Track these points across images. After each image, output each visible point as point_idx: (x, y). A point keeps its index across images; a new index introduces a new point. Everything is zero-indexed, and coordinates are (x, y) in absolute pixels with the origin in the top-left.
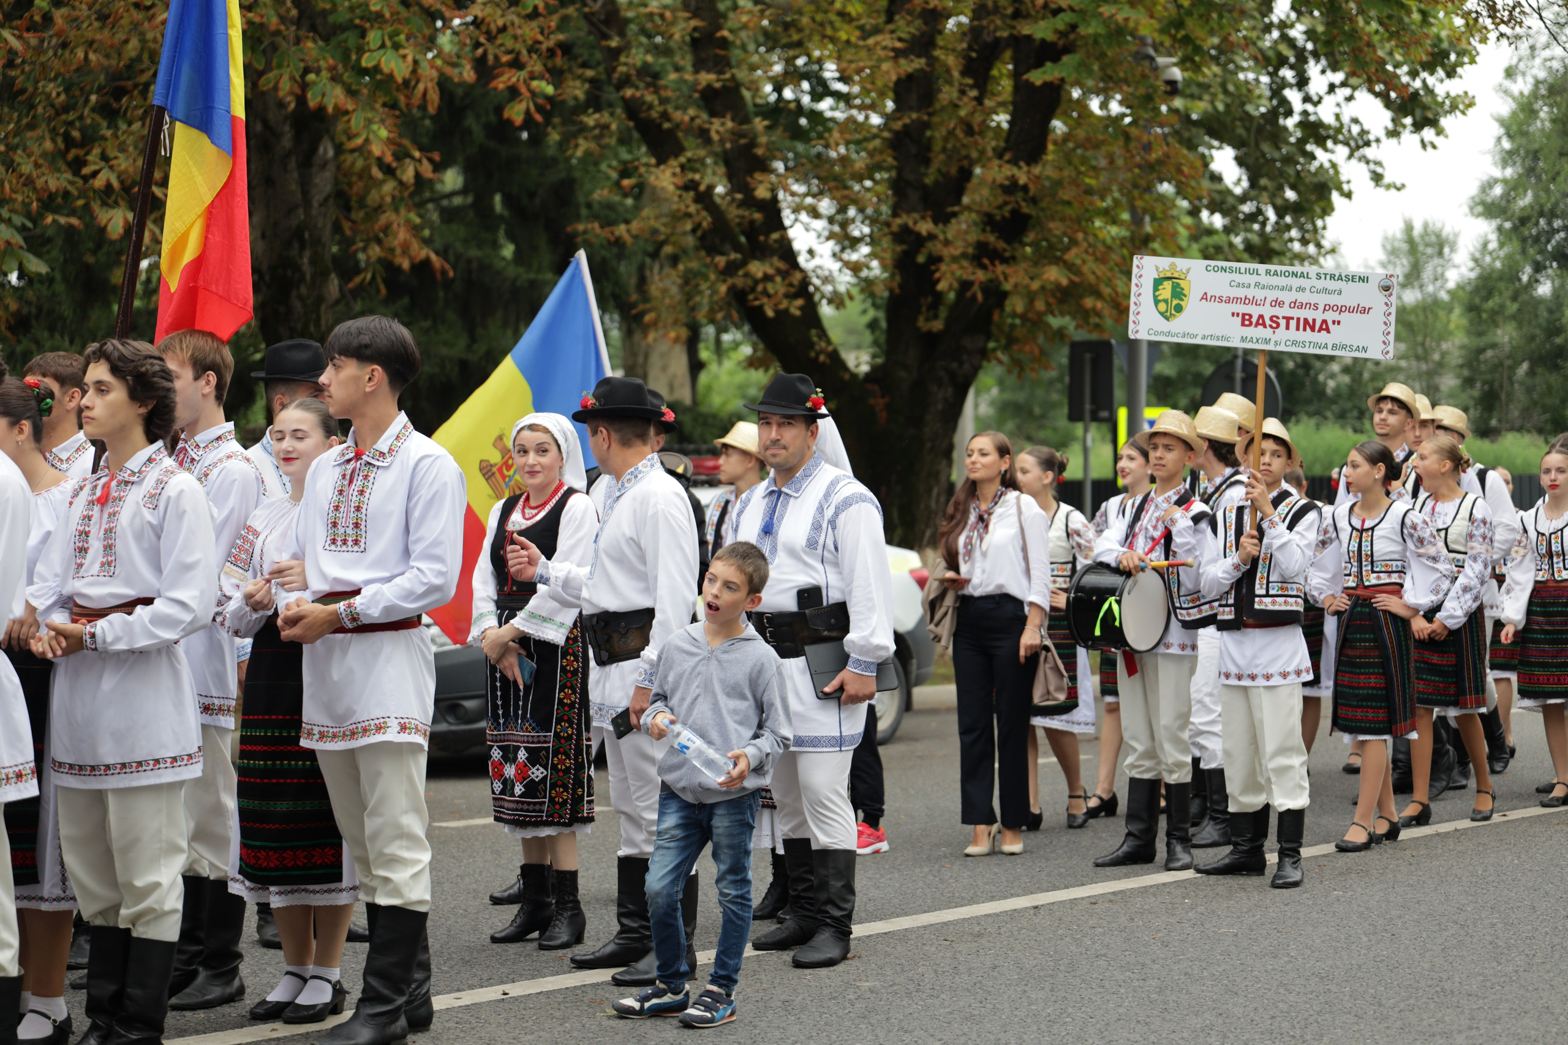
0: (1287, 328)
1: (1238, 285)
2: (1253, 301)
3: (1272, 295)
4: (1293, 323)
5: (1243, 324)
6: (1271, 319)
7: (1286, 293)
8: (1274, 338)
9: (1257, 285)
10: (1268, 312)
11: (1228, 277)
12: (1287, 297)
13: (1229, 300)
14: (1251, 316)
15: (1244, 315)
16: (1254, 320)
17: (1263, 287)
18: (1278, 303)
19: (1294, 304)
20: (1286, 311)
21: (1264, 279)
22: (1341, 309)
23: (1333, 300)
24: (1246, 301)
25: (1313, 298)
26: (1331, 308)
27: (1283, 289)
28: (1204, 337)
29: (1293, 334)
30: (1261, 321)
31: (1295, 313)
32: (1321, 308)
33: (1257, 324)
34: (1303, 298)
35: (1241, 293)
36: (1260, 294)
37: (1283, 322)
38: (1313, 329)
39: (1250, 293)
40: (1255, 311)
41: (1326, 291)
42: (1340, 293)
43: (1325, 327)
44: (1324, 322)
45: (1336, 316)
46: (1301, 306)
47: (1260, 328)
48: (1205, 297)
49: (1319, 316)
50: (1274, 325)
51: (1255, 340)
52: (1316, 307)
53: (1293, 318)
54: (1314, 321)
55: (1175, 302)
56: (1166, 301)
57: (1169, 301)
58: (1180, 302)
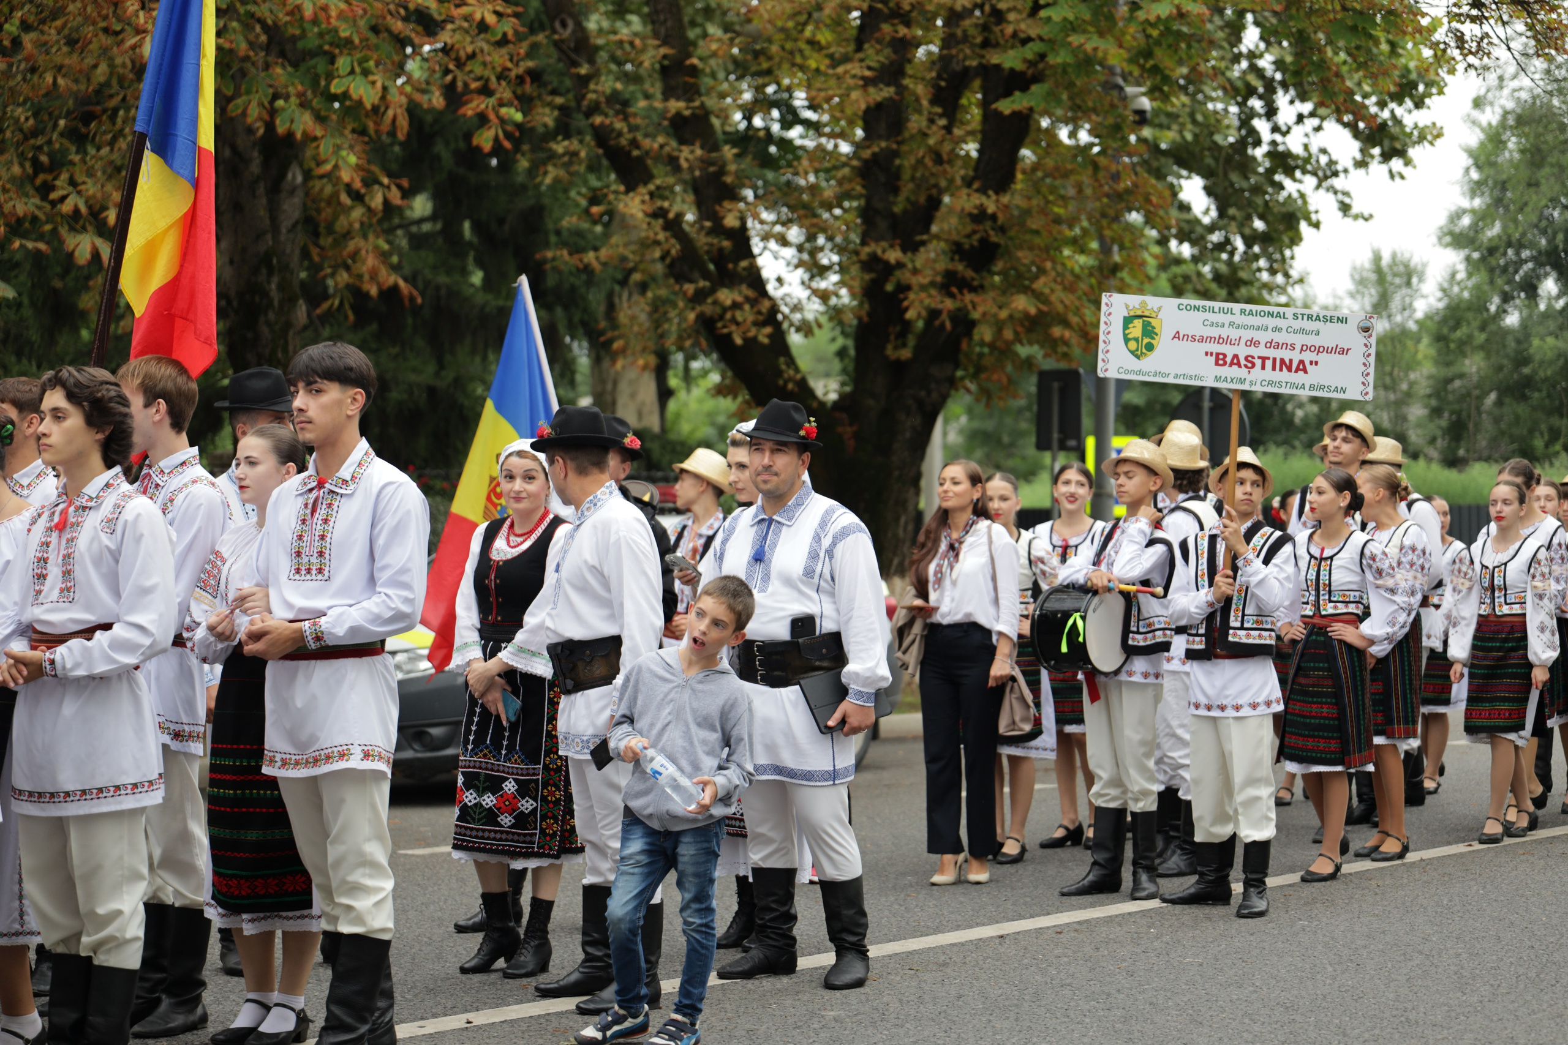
0: (1263, 368)
1: (1212, 325)
2: (1228, 341)
3: (1247, 335)
4: (1269, 363)
5: (1217, 364)
6: (1246, 359)
7: (1261, 332)
8: (1249, 378)
9: (1231, 324)
10: (1243, 352)
11: (1201, 316)
12: (1263, 337)
13: (1202, 340)
14: (1225, 356)
15: (1218, 354)
16: (1228, 360)
17: (1238, 327)
18: (1255, 343)
19: (1270, 344)
20: (1262, 351)
21: (1239, 319)
22: (1319, 350)
23: (1310, 340)
24: (1219, 340)
25: (1290, 339)
26: (1309, 348)
27: (1258, 328)
28: (1176, 376)
29: (1269, 374)
30: (1236, 361)
31: (1271, 353)
32: (1298, 348)
33: (1232, 364)
34: (1279, 338)
35: (1215, 332)
36: (1234, 334)
37: (1258, 362)
38: (1289, 369)
39: (1224, 332)
40: (1229, 351)
41: (1302, 331)
42: (1318, 333)
43: (1302, 367)
44: (1302, 362)
45: (1313, 356)
46: (1277, 346)
47: (1235, 367)
48: (1177, 336)
49: (1296, 357)
50: (1249, 365)
51: (1229, 380)
52: (1293, 347)
53: (1268, 358)
54: (1291, 361)
55: (1146, 341)
56: (1136, 340)
57: (1140, 339)
58: (1151, 341)
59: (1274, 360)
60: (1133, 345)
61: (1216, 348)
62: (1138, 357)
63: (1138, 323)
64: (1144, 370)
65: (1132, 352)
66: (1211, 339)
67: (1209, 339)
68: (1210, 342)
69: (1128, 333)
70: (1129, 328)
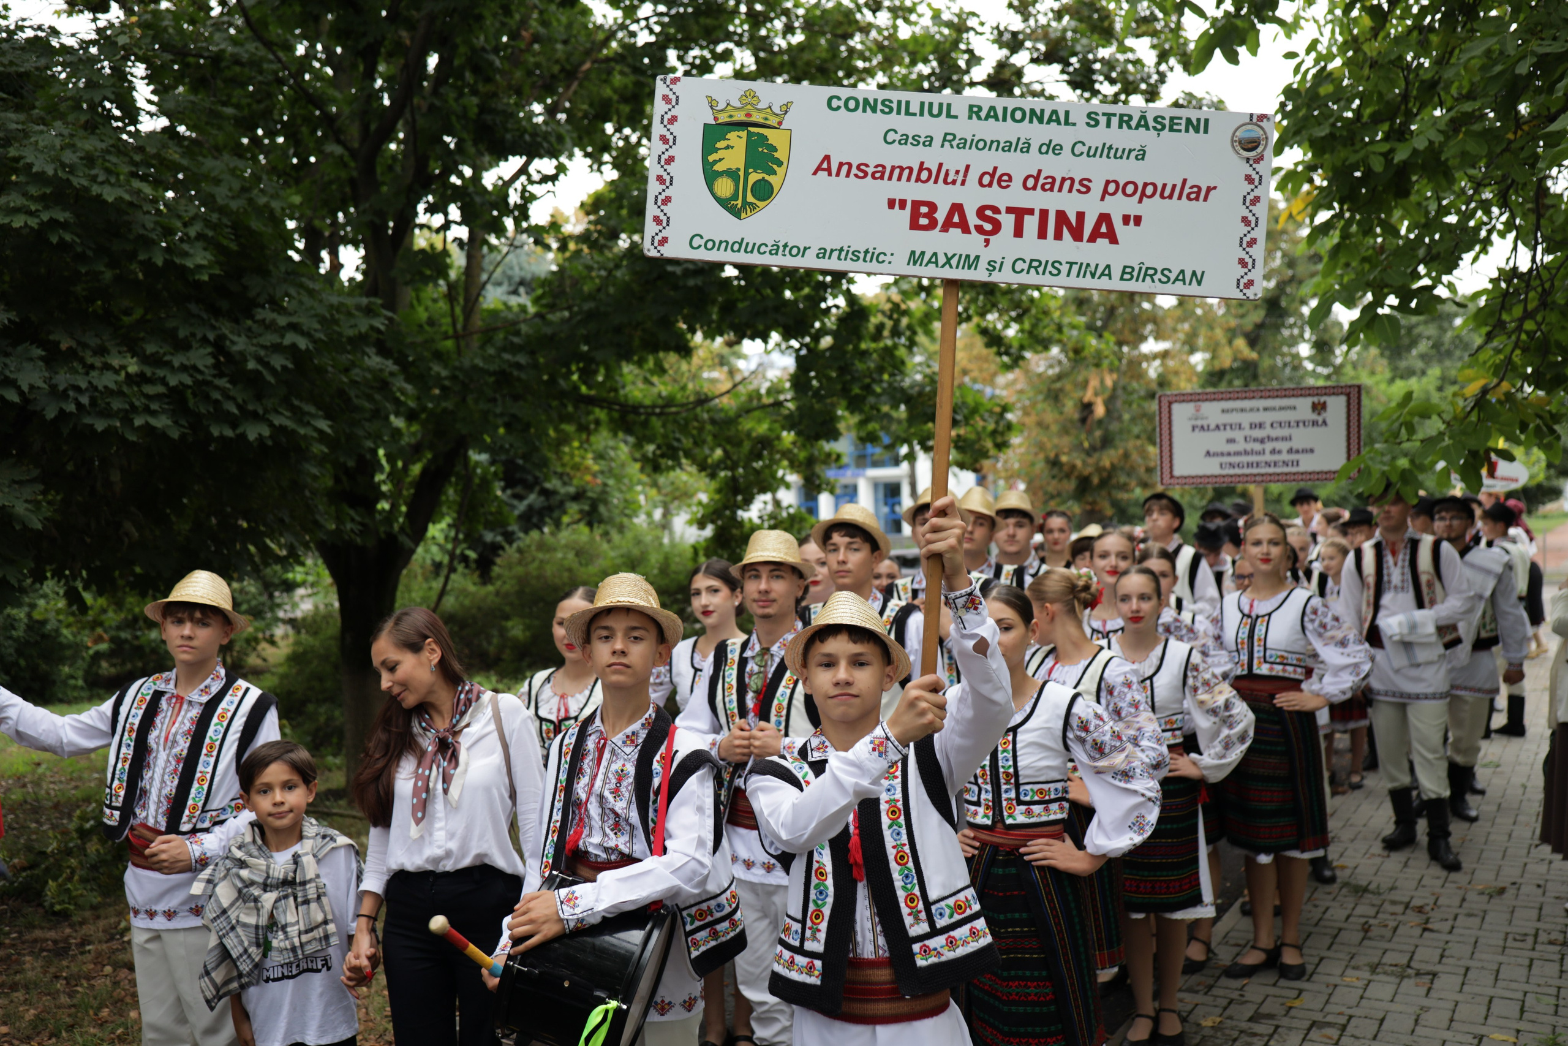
0: (1018, 232)
1: (904, 140)
3: (982, 161)
4: (1031, 223)
5: (914, 225)
6: (980, 213)
7: (1015, 156)
8: (988, 255)
9: (948, 139)
10: (972, 197)
11: (881, 121)
12: (1018, 165)
13: (881, 173)
14: (933, 207)
15: (916, 204)
16: (941, 216)
17: (963, 144)
18: (997, 179)
19: (1035, 181)
20: (1016, 196)
21: (965, 128)
22: (1143, 192)
23: (1125, 171)
24: (921, 173)
25: (1079, 168)
26: (1121, 188)
27: (1008, 147)
28: (823, 253)
29: (1030, 246)
30: (957, 218)
31: (1037, 200)
32: (1097, 188)
33: (948, 225)
34: (1055, 166)
35: (910, 156)
36: (954, 160)
37: (1008, 221)
38: (1077, 235)
39: (932, 157)
40: (943, 197)
41: (1107, 151)
42: (1142, 155)
43: (1105, 231)
44: (1104, 218)
45: (1131, 206)
46: (1051, 185)
47: (955, 232)
48: (825, 166)
49: (1092, 207)
50: (988, 227)
51: (942, 260)
52: (1085, 187)
53: (1031, 212)
54: (1081, 216)
55: (754, 177)
56: (732, 174)
57: (741, 173)
58: (767, 177)
59: (1044, 214)
60: (724, 187)
61: (912, 191)
62: (736, 213)
63: (738, 140)
64: (750, 239)
65: (723, 203)
66: (901, 172)
67: (897, 172)
68: (899, 179)
69: (715, 162)
70: (716, 150)
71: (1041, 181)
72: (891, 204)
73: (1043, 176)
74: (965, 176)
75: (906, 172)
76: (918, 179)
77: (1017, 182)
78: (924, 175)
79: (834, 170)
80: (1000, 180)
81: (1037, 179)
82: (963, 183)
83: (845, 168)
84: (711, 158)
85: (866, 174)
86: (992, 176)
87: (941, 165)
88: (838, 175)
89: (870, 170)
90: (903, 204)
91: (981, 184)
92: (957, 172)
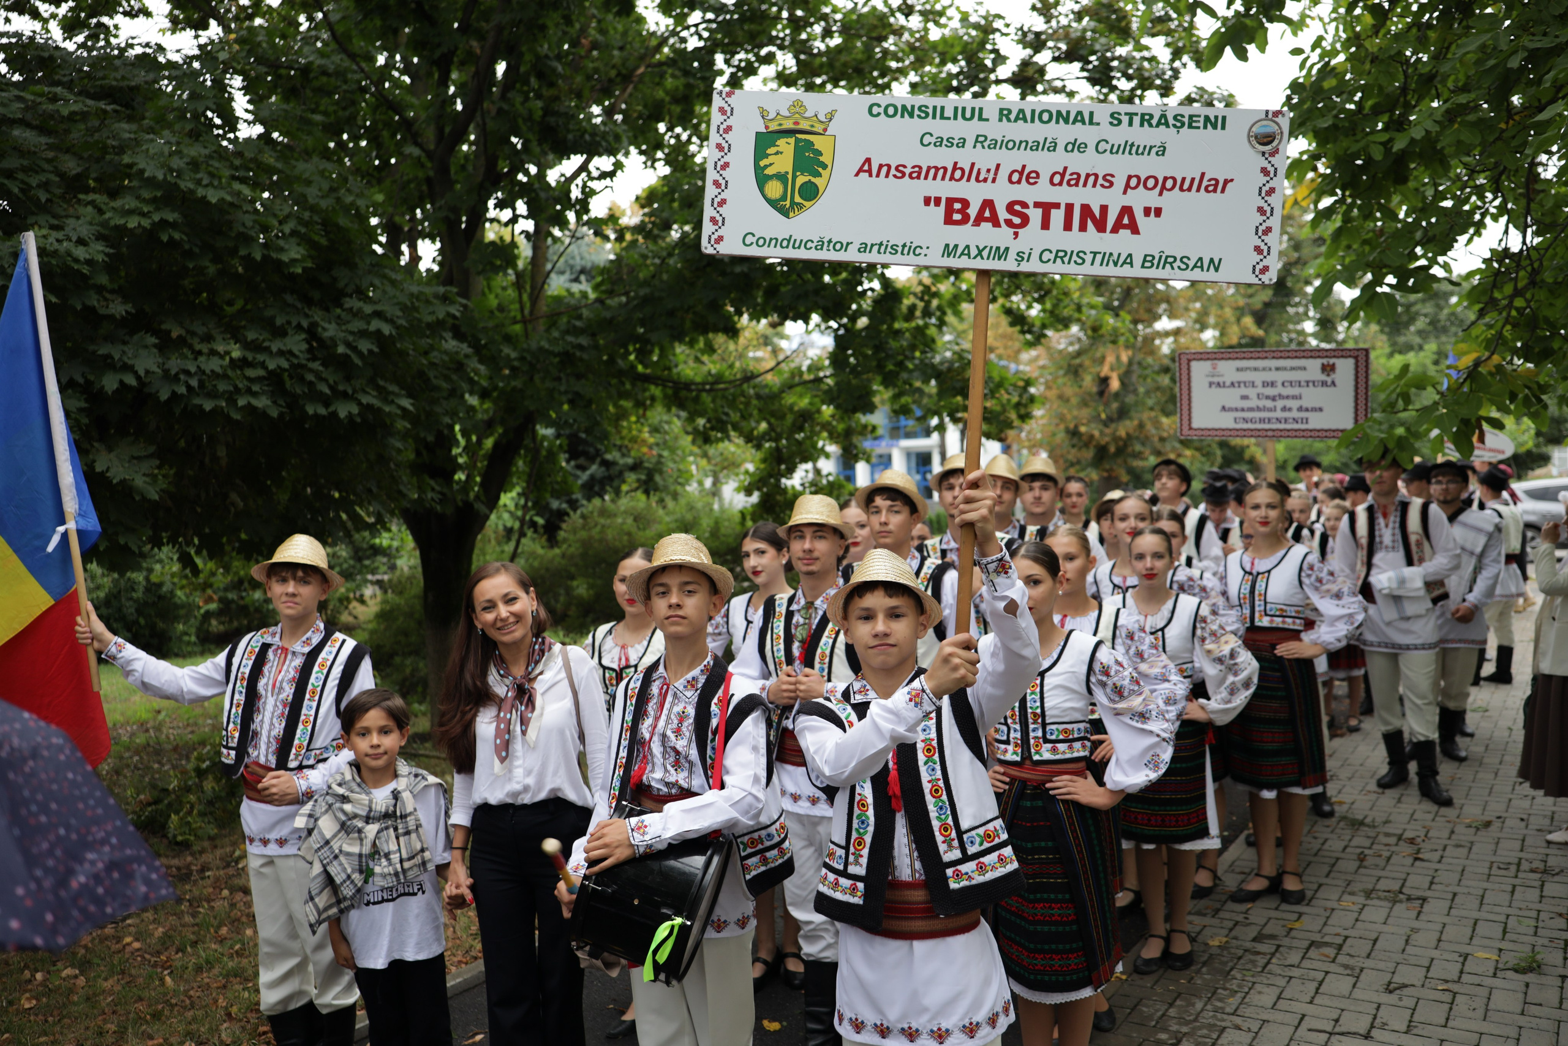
0: (1045, 225)
1: (939, 142)
3: (1011, 160)
4: (1057, 217)
5: (948, 221)
6: (1010, 208)
7: (1042, 155)
8: (1017, 246)
9: (980, 140)
10: (1002, 194)
11: (918, 126)
12: (1045, 163)
13: (917, 173)
14: (965, 203)
15: (950, 201)
16: (973, 211)
17: (994, 145)
18: (1026, 176)
19: (1060, 178)
20: (1044, 192)
21: (995, 129)
22: (1163, 185)
23: (1145, 166)
24: (955, 173)
25: (1102, 164)
26: (1142, 182)
27: (1036, 146)
28: (864, 248)
29: (1057, 237)
30: (988, 213)
31: (1063, 195)
32: (1120, 183)
33: (979, 219)
34: (1079, 163)
35: (944, 157)
36: (985, 159)
37: (1035, 215)
38: (1101, 227)
39: (964, 157)
40: (975, 194)
41: (1130, 148)
42: (1162, 151)
43: (1127, 221)
44: (1127, 210)
45: (1152, 199)
46: (1076, 180)
47: (986, 226)
48: (866, 167)
49: (1115, 199)
50: (1017, 220)
51: (974, 252)
52: (1109, 181)
53: (1057, 206)
54: (1104, 209)
55: (801, 179)
56: (781, 177)
57: (790, 176)
58: (813, 180)
60: (774, 189)
61: (946, 189)
62: (785, 212)
63: (786, 146)
64: (797, 236)
65: (773, 203)
66: (936, 172)
67: (932, 171)
68: (935, 178)
69: (766, 166)
70: (767, 156)
71: (1067, 177)
72: (927, 201)
73: (1068, 172)
74: (996, 174)
75: (941, 172)
76: (952, 178)
77: (1044, 179)
78: (958, 174)
79: (874, 171)
80: (1028, 177)
81: (1063, 175)
82: (994, 181)
83: (884, 170)
84: (762, 163)
85: (904, 174)
86: (1021, 173)
87: (973, 165)
88: (878, 175)
89: (907, 171)
90: (938, 201)
91: (1010, 181)
92: (988, 171)
